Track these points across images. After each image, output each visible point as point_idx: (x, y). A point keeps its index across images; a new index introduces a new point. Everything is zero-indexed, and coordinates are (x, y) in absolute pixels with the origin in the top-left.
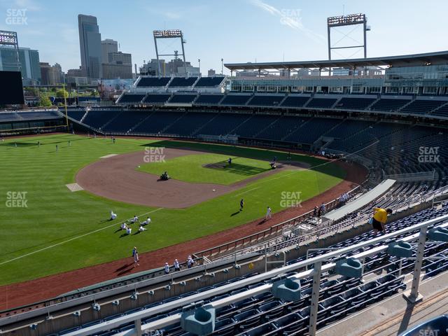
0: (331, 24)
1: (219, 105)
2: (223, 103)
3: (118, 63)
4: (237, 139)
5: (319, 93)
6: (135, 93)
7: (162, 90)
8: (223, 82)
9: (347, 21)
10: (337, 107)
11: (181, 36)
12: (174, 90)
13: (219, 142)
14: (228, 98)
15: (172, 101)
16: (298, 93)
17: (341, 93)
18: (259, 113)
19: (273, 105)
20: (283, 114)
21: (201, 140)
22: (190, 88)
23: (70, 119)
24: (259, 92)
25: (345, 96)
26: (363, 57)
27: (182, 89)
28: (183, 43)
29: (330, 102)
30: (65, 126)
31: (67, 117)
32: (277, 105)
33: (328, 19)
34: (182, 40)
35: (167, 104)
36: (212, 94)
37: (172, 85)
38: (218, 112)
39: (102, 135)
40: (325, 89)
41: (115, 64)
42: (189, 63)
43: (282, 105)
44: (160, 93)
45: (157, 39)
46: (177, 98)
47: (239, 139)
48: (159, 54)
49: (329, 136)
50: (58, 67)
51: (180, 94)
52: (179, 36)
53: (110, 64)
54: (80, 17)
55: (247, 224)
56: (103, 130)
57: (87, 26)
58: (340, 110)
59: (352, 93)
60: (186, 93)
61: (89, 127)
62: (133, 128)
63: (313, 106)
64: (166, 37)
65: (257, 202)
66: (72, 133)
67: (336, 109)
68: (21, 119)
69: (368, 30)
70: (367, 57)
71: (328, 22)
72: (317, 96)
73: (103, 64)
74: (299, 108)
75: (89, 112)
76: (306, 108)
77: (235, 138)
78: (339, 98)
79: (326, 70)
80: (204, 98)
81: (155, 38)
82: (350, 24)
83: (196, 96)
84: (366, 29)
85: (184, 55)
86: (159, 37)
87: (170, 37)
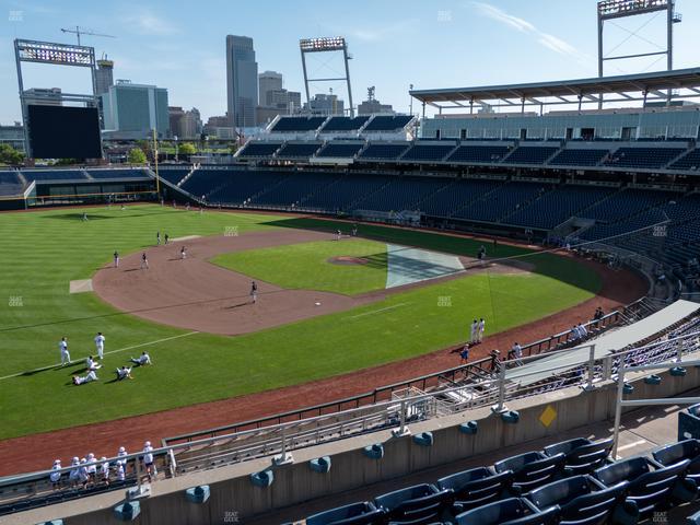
0: (605, 13)
1: (399, 160)
2: (405, 157)
3: (279, 105)
4: (418, 218)
5: (575, 140)
6: (267, 142)
7: (310, 136)
8: (411, 123)
10: (607, 164)
11: (344, 48)
12: (329, 137)
13: (388, 222)
14: (417, 150)
15: (322, 155)
16: (538, 140)
17: (617, 140)
18: (468, 176)
19: (490, 160)
20: (509, 178)
21: (360, 218)
22: (355, 134)
23: (164, 181)
24: (468, 140)
25: (624, 145)
26: (666, 69)
27: (343, 135)
28: (347, 58)
29: (594, 156)
30: (154, 192)
31: (158, 178)
32: (496, 161)
33: (600, 5)
34: (345, 53)
35: (314, 160)
36: (390, 142)
37: (327, 129)
38: (398, 173)
39: (204, 206)
40: (588, 133)
41: (275, 107)
42: (391, 107)
43: (508, 161)
44: (306, 142)
45: (306, 54)
46: (332, 150)
47: (422, 217)
48: (308, 78)
49: (587, 216)
50: (196, 113)
51: (341, 143)
52: (340, 48)
53: (268, 107)
54: (230, 39)
55: (338, 378)
56: (207, 200)
57: (239, 52)
58: (612, 169)
59: (640, 140)
60: (347, 142)
61: (188, 193)
62: (254, 197)
63: (562, 163)
64: (319, 50)
65: (388, 332)
66: (160, 203)
67: (604, 168)
68: (91, 179)
69: (677, 21)
70: (674, 68)
71: (599, 11)
72: (571, 146)
73: (259, 108)
74: (536, 166)
75: (196, 171)
76: (550, 167)
77: (416, 217)
78: (613, 148)
79: (594, 100)
80: (375, 149)
81: (303, 51)
82: (640, 12)
83: (361, 146)
84: (672, 20)
85: (348, 79)
86: (308, 51)
87: (326, 49)
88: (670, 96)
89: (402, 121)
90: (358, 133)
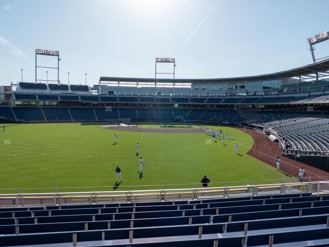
0: (158, 61)
2: (102, 101)
6: (26, 93)
8: (90, 88)
9: (166, 61)
11: (58, 56)
12: (58, 92)
14: (103, 98)
16: (145, 95)
19: (135, 102)
26: (173, 78)
28: (59, 60)
29: (167, 100)
32: (138, 101)
33: (156, 58)
36: (89, 95)
43: (141, 102)
44: (47, 94)
47: (132, 120)
48: (37, 66)
51: (66, 95)
59: (175, 96)
60: (69, 95)
72: (157, 97)
76: (156, 103)
78: (169, 98)
81: (37, 54)
83: (78, 96)
84: (175, 66)
85: (58, 68)
86: (38, 54)
87: (49, 55)
88: (174, 85)
89: (85, 88)
90: (70, 91)
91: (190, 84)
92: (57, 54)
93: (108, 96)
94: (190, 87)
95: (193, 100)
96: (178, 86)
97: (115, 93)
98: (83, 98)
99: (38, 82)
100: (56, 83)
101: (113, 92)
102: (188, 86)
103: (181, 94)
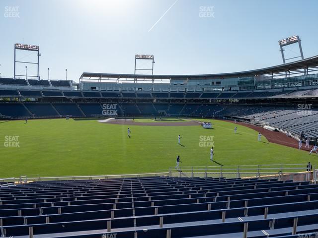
0: (137, 57)
1: (83, 97)
2: (85, 96)
7: (29, 87)
9: (145, 58)
11: (38, 51)
19: (119, 97)
28: (39, 55)
33: (136, 55)
34: (39, 53)
36: (72, 91)
37: (32, 84)
43: (124, 97)
44: (30, 90)
45: (16, 49)
48: (16, 60)
51: (48, 91)
59: (155, 91)
81: (15, 48)
83: (61, 92)
84: (153, 62)
85: (38, 64)
87: (29, 50)
89: (66, 83)
90: (51, 87)
91: (169, 80)
92: (37, 49)
93: (90, 91)
94: (169, 82)
95: (172, 95)
96: (157, 81)
97: (97, 89)
98: (67, 93)
99: (17, 77)
100: (36, 78)
101: (95, 88)
102: (167, 81)
103: (161, 90)
